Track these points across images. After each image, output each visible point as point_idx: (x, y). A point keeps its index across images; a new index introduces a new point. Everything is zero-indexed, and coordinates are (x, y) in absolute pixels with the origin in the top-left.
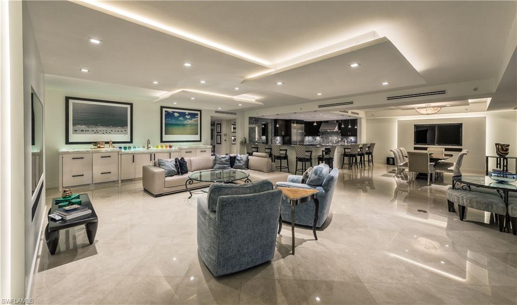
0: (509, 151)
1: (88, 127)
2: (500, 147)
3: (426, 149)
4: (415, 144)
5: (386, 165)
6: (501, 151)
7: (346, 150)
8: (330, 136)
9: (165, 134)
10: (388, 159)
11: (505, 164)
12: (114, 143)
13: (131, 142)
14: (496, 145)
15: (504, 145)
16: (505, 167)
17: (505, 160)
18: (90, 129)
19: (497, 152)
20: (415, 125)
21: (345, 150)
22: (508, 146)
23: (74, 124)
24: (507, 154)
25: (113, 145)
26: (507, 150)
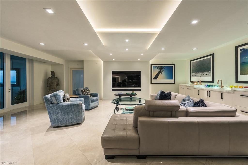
1: (196, 73)
9: (241, 74)
12: (202, 82)
13: (213, 81)
18: (196, 75)
23: (192, 73)
25: (202, 83)
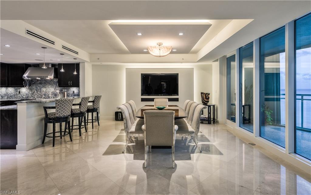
0: (210, 99)
2: (204, 95)
3: (152, 100)
4: (142, 95)
5: (114, 122)
6: (205, 100)
7: (50, 111)
8: (43, 87)
10: (117, 113)
14: (201, 94)
15: (207, 93)
19: (202, 100)
21: (46, 111)
22: (209, 94)
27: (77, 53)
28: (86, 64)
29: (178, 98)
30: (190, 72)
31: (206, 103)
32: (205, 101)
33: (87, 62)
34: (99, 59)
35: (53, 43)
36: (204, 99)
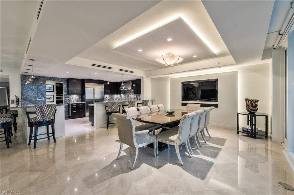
0: (259, 107)
2: (249, 102)
4: (182, 100)
11: (254, 123)
14: (246, 100)
15: (253, 100)
16: (254, 126)
17: (254, 118)
19: (247, 108)
20: (182, 83)
22: (257, 101)
24: (256, 110)
26: (256, 106)
27: (133, 72)
28: (144, 78)
29: (218, 104)
30: (233, 77)
31: (253, 111)
32: (250, 109)
33: (145, 77)
34: (150, 74)
35: (111, 68)
36: (249, 106)
